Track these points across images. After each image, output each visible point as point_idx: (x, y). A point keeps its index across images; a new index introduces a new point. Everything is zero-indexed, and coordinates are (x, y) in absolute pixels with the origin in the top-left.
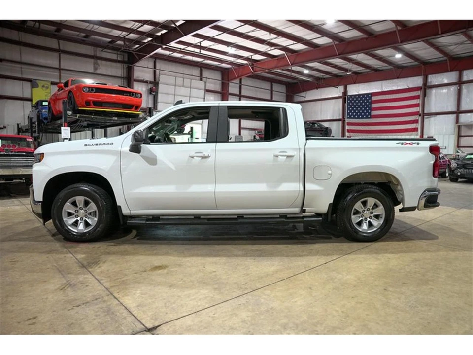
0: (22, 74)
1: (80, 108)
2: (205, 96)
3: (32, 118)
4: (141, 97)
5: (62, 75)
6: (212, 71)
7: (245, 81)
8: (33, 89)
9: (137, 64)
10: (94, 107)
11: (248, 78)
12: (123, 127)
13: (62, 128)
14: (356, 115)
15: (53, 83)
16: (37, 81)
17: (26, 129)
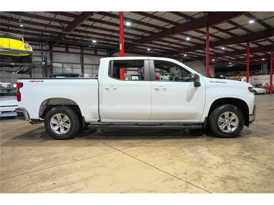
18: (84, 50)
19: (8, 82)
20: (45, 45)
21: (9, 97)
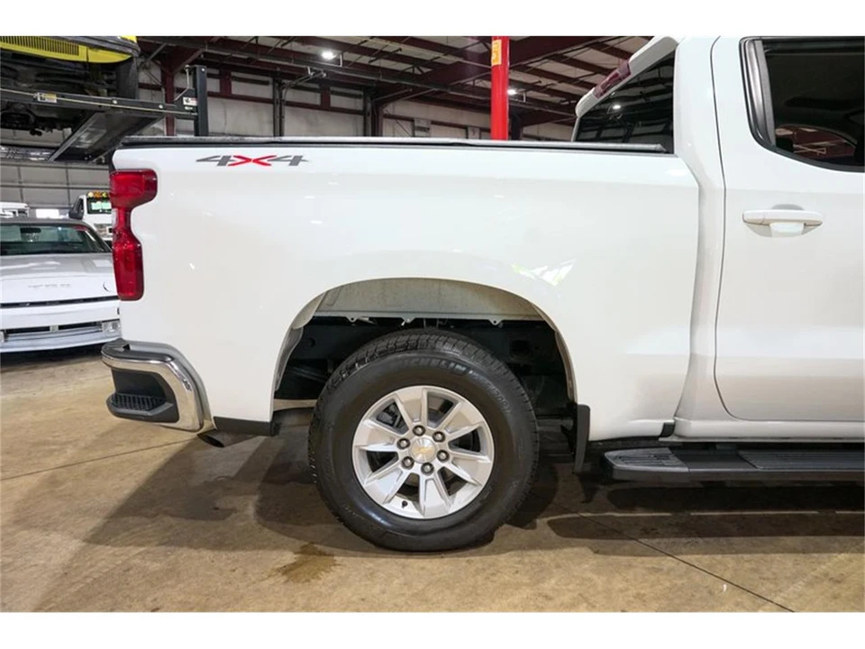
18: (284, 91)
19: (18, 201)
20: (146, 68)
21: (33, 261)
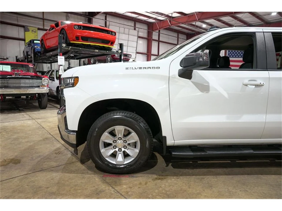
0: (18, 21)
1: (71, 42)
2: (137, 41)
3: (28, 51)
4: (115, 35)
5: (45, 23)
6: (142, 24)
7: (162, 31)
8: (26, 33)
9: (95, 17)
10: (82, 41)
11: (164, 30)
12: (85, 60)
13: (59, 57)
14: (231, 55)
15: (39, 29)
16: (29, 27)
17: (22, 60)
